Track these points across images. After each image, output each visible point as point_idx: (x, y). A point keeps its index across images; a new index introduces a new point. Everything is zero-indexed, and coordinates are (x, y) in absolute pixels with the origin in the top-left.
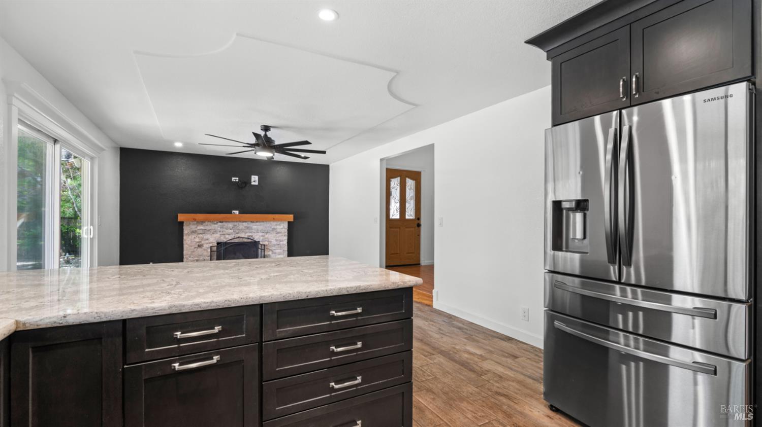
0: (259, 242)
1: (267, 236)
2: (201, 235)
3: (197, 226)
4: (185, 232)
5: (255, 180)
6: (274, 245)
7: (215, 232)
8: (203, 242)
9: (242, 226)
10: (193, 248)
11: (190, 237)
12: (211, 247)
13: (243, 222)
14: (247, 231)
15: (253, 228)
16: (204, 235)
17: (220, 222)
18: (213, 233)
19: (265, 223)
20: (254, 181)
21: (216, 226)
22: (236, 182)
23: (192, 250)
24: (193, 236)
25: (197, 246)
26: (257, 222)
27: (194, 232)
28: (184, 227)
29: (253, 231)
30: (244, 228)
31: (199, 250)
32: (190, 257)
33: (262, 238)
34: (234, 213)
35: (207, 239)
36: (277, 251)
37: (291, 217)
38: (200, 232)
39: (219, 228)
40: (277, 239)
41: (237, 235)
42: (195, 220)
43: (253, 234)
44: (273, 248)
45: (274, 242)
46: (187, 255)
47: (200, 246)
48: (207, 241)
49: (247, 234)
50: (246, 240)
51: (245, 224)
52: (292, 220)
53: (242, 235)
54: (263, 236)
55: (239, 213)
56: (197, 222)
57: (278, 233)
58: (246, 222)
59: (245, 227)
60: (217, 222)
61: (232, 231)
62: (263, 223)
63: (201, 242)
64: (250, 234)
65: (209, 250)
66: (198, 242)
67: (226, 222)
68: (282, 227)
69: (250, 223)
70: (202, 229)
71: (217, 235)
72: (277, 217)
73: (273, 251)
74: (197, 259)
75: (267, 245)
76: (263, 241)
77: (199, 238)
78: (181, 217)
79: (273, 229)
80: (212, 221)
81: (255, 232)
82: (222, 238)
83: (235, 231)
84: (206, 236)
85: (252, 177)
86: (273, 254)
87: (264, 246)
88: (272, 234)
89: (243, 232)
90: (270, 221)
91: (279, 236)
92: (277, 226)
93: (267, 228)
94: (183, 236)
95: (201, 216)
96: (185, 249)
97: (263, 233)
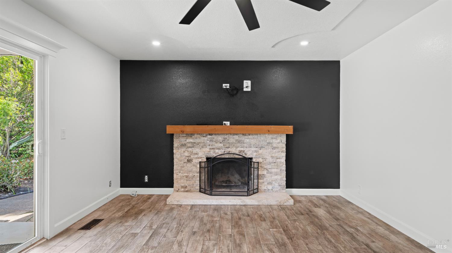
0: (251, 159)
1: (261, 151)
2: (190, 149)
3: (187, 139)
4: (176, 144)
5: (247, 85)
6: (270, 163)
7: (204, 146)
8: (192, 157)
9: (233, 139)
10: (182, 162)
11: (180, 150)
12: (200, 162)
13: (234, 134)
14: (239, 144)
15: (245, 142)
16: (193, 148)
17: (210, 135)
18: (202, 147)
19: (259, 135)
20: (247, 87)
21: (206, 138)
22: (227, 89)
23: (182, 165)
24: (183, 150)
25: (186, 161)
26: (249, 135)
27: (183, 145)
28: (174, 140)
29: (245, 145)
30: (235, 142)
31: (189, 165)
32: (180, 173)
33: (255, 154)
34: (225, 124)
35: (197, 154)
36: (273, 170)
37: (290, 129)
38: (189, 145)
39: (208, 142)
40: (273, 155)
41: (228, 150)
42: (183, 132)
43: (245, 149)
44: (268, 167)
45: (269, 159)
46: (178, 170)
47: (189, 161)
48: (196, 156)
49: (239, 149)
50: (237, 156)
51: (236, 137)
52: (291, 132)
53: (233, 150)
54: (256, 151)
55: (230, 124)
56: (186, 134)
57: (274, 148)
58: (236, 134)
59: (236, 140)
60: (206, 135)
61: (221, 145)
62: (256, 136)
63: (190, 156)
64: (242, 149)
65: (198, 166)
66: (187, 156)
67: (215, 134)
68: (278, 141)
69: (241, 136)
70: (192, 143)
71: (207, 149)
72: (272, 128)
73: (268, 171)
74: (186, 175)
75: (261, 163)
76: (256, 158)
77: (188, 151)
78: (170, 129)
79: (268, 143)
80: (201, 134)
81: (246, 147)
82: (211, 152)
83: (225, 145)
84: (195, 150)
85: (244, 82)
86: (268, 173)
87: (257, 164)
88: (266, 149)
89: (234, 146)
90: (264, 134)
91: (275, 152)
92: (274, 140)
93: (261, 142)
94: (173, 150)
95: (188, 128)
96: (175, 163)
97: (257, 147)
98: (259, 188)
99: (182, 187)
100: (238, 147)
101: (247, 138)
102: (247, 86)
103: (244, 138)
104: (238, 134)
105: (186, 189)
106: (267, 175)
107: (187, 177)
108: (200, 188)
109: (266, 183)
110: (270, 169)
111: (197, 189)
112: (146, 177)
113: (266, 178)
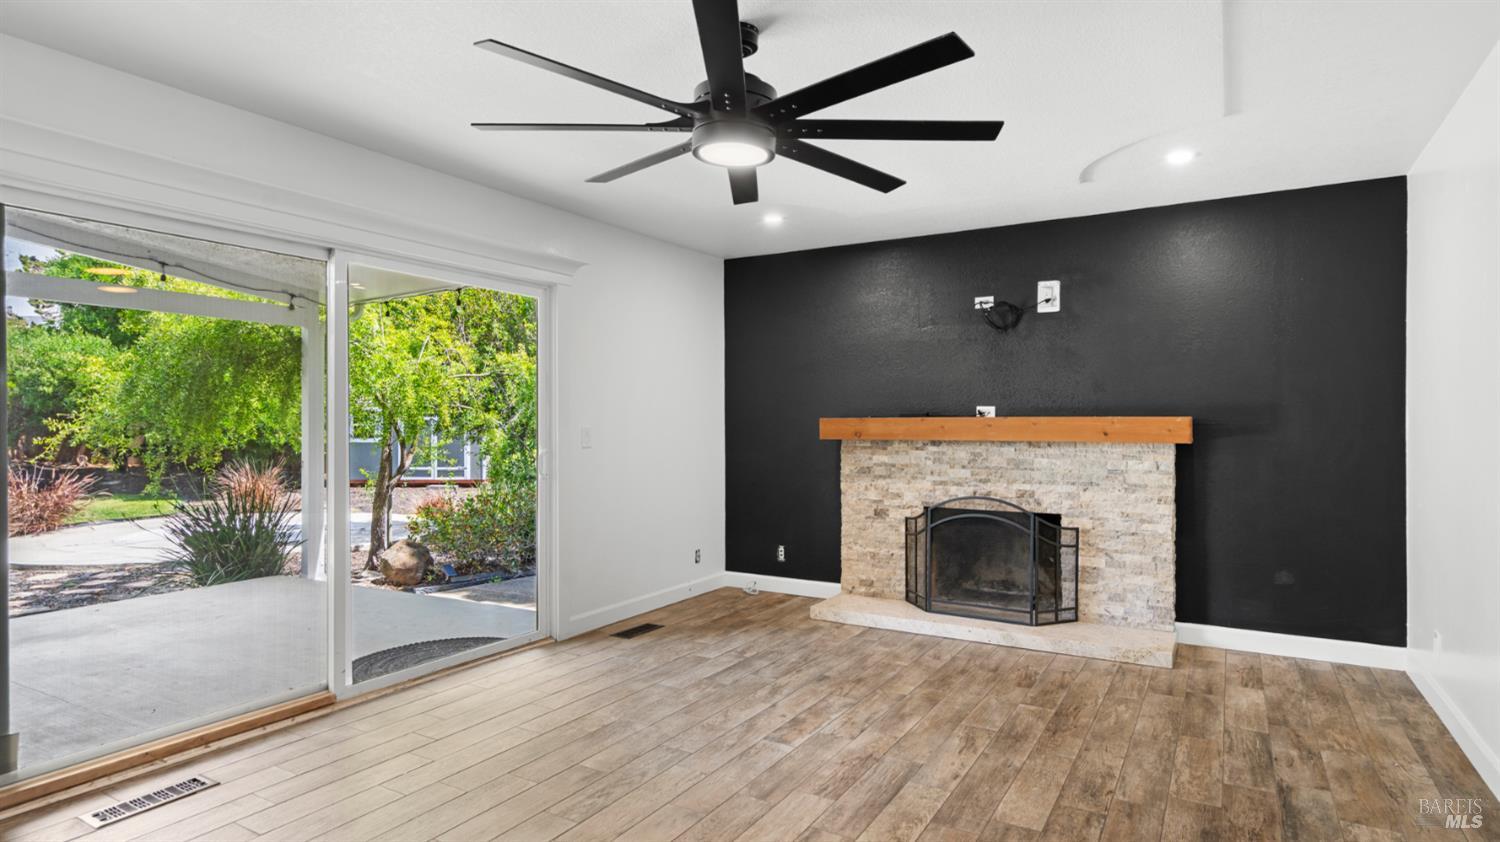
0: (1057, 518)
1: (1086, 497)
2: (881, 483)
3: (873, 454)
4: (846, 468)
5: (1049, 295)
6: (1118, 535)
7: (919, 474)
8: (887, 503)
9: (999, 456)
10: (863, 516)
11: (856, 485)
12: (907, 519)
13: (1003, 443)
14: (1016, 473)
15: (1035, 466)
16: (888, 480)
17: (934, 443)
18: (914, 478)
19: (1080, 447)
20: (1047, 301)
21: (922, 454)
22: (984, 310)
23: (860, 524)
24: (863, 484)
25: (872, 513)
26: (1049, 445)
27: (865, 471)
28: (843, 456)
29: (1037, 475)
30: (1005, 465)
31: (878, 524)
32: (856, 544)
33: (1067, 503)
34: (981, 413)
35: (898, 496)
36: (1128, 558)
37: (1181, 428)
38: (879, 471)
39: (929, 463)
40: (1129, 510)
41: (983, 489)
42: (861, 435)
43: (1035, 487)
44: (1111, 545)
45: (1116, 522)
46: (851, 535)
47: (880, 514)
48: (897, 502)
49: (1016, 487)
51: (1010, 452)
52: (1186, 438)
53: (1000, 489)
54: (1070, 496)
55: (997, 414)
56: (872, 442)
57: (1132, 488)
58: (1009, 443)
59: (1009, 461)
60: (925, 445)
61: (966, 473)
62: (1071, 450)
63: (881, 501)
64: (1027, 487)
65: (903, 529)
66: (875, 501)
67: (949, 443)
68: (1147, 464)
69: (1024, 447)
70: (886, 464)
71: (926, 484)
72: (1117, 426)
73: (1112, 558)
74: (872, 550)
75: (1089, 531)
76: (1073, 516)
77: (876, 488)
78: (828, 428)
79: (1110, 471)
80: (910, 441)
81: (1040, 483)
82: (937, 493)
83: (977, 474)
84: (897, 485)
85: (1039, 287)
86: (1110, 566)
87: (1074, 533)
88: (1106, 490)
89: (1001, 477)
90: (1098, 443)
91: (1137, 500)
92: (1130, 463)
93: (1088, 466)
94: (838, 482)
95: (875, 426)
96: (844, 519)
97: (1073, 484)
98: (1081, 608)
99: (862, 582)
100: (1015, 481)
101: (1042, 456)
102: (1047, 297)
103: (1033, 455)
104: (1015, 443)
105: (872, 590)
106: (1108, 569)
107: (874, 556)
108: (907, 592)
109: (1104, 596)
110: (1116, 551)
111: (900, 593)
112: (781, 548)
113: (1103, 579)
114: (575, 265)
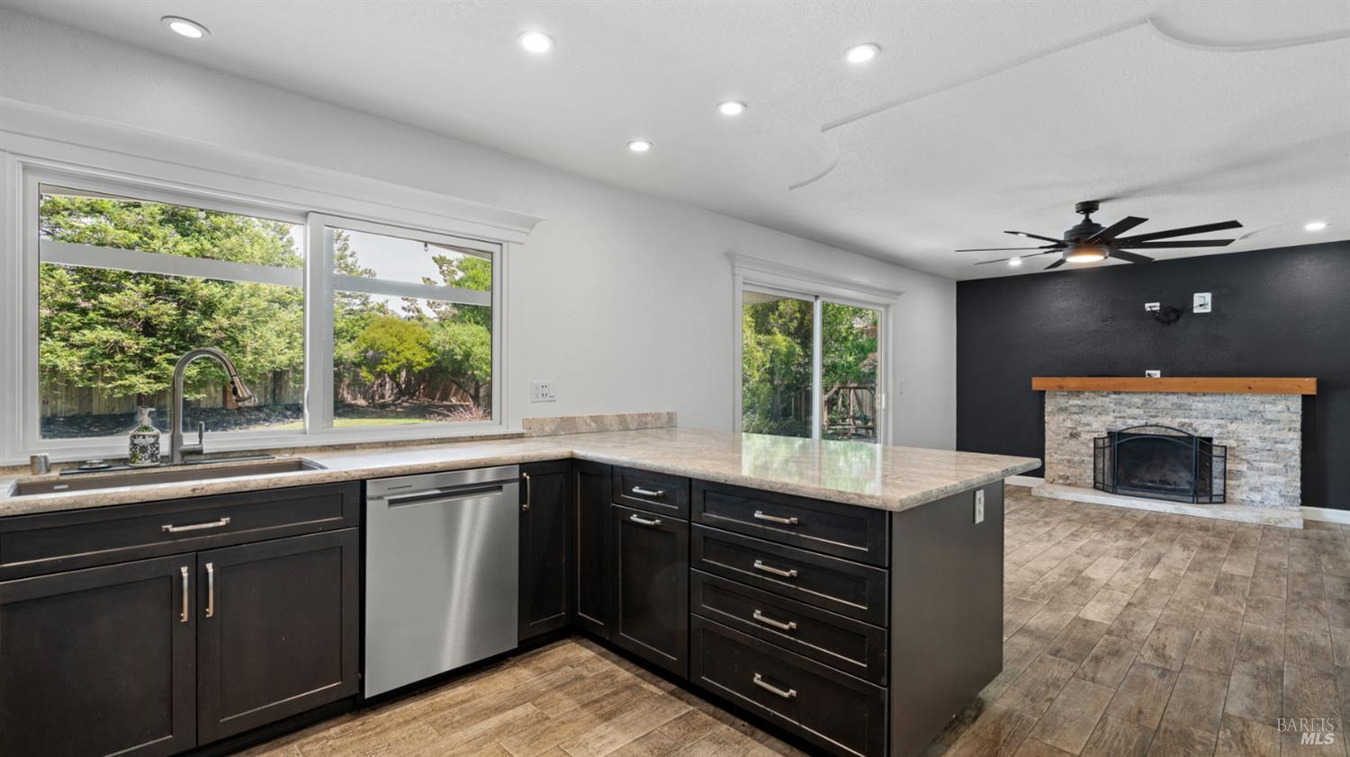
0: (1210, 440)
1: (1232, 427)
2: (1075, 417)
3: (1069, 399)
4: (1048, 408)
5: (1202, 302)
6: (1256, 451)
7: (1104, 411)
8: (1079, 429)
9: (1165, 402)
10: (1061, 437)
11: (1056, 418)
12: (1095, 439)
13: (1168, 394)
14: (1179, 412)
15: (1193, 408)
16: (1081, 415)
17: (1115, 393)
18: (1100, 414)
19: (1228, 397)
20: (1201, 305)
21: (1107, 399)
22: (1154, 312)
23: (1060, 442)
24: (1062, 417)
25: (1068, 435)
26: (1204, 395)
27: (1063, 410)
28: (1047, 400)
29: (1195, 413)
30: (1170, 407)
31: (1073, 442)
32: (1056, 454)
33: (1218, 431)
34: (1149, 375)
35: (1088, 425)
36: (1265, 465)
37: (1308, 385)
38: (1073, 410)
40: (1266, 435)
41: (1154, 421)
42: (1061, 388)
43: (1193, 421)
44: (1252, 457)
45: (1254, 442)
46: (1051, 449)
47: (1074, 436)
48: (1087, 428)
49: (1178, 420)
50: (1174, 433)
51: (1174, 399)
52: (1313, 391)
53: (1166, 421)
54: (1219, 426)
55: (1162, 376)
56: (1068, 392)
57: (1269, 422)
58: (1173, 393)
59: (1173, 404)
60: (1108, 394)
61: (1140, 412)
62: (1221, 398)
63: (1075, 428)
64: (1187, 420)
65: (1092, 445)
66: (1070, 428)
67: (1127, 393)
68: (1281, 407)
69: (1185, 396)
70: (1079, 406)
71: (1109, 418)
72: (1259, 383)
73: (1252, 464)
74: (1068, 457)
75: (1234, 448)
76: (1222, 438)
77: (1071, 420)
78: (1038, 383)
79: (1251, 411)
80: (1098, 391)
81: (1197, 418)
82: (1118, 423)
83: (1149, 412)
84: (1085, 419)
85: (1195, 298)
86: (1251, 470)
87: (1223, 449)
88: (1248, 423)
89: (1167, 414)
90: (1242, 394)
91: (1271, 429)
92: (1267, 406)
93: (1234, 408)
94: (1044, 416)
95: (1072, 382)
96: (1047, 438)
97: (1222, 419)
98: (1228, 495)
99: (1060, 477)
100: (1177, 416)
101: (1198, 402)
102: (1202, 303)
103: (1191, 401)
104: (1177, 393)
105: (1068, 482)
106: (1248, 472)
107: (1069, 461)
108: (1095, 483)
109: (1246, 488)
110: (1256, 461)
111: (1089, 484)
113: (1245, 477)
114: (899, 294)
